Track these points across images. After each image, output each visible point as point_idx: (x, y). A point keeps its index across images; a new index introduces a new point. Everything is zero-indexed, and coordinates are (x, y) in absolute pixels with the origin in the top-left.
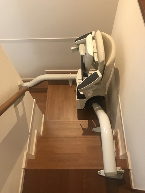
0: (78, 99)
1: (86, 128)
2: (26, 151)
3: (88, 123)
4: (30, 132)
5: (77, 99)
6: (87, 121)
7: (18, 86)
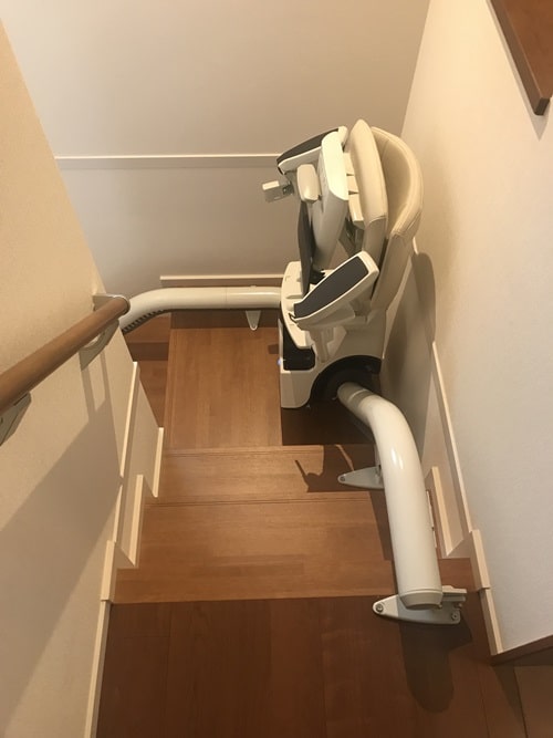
0: (285, 368)
1: (318, 474)
2: (111, 539)
3: (322, 454)
4: (122, 474)
5: (283, 371)
6: (321, 448)
7: (91, 299)
